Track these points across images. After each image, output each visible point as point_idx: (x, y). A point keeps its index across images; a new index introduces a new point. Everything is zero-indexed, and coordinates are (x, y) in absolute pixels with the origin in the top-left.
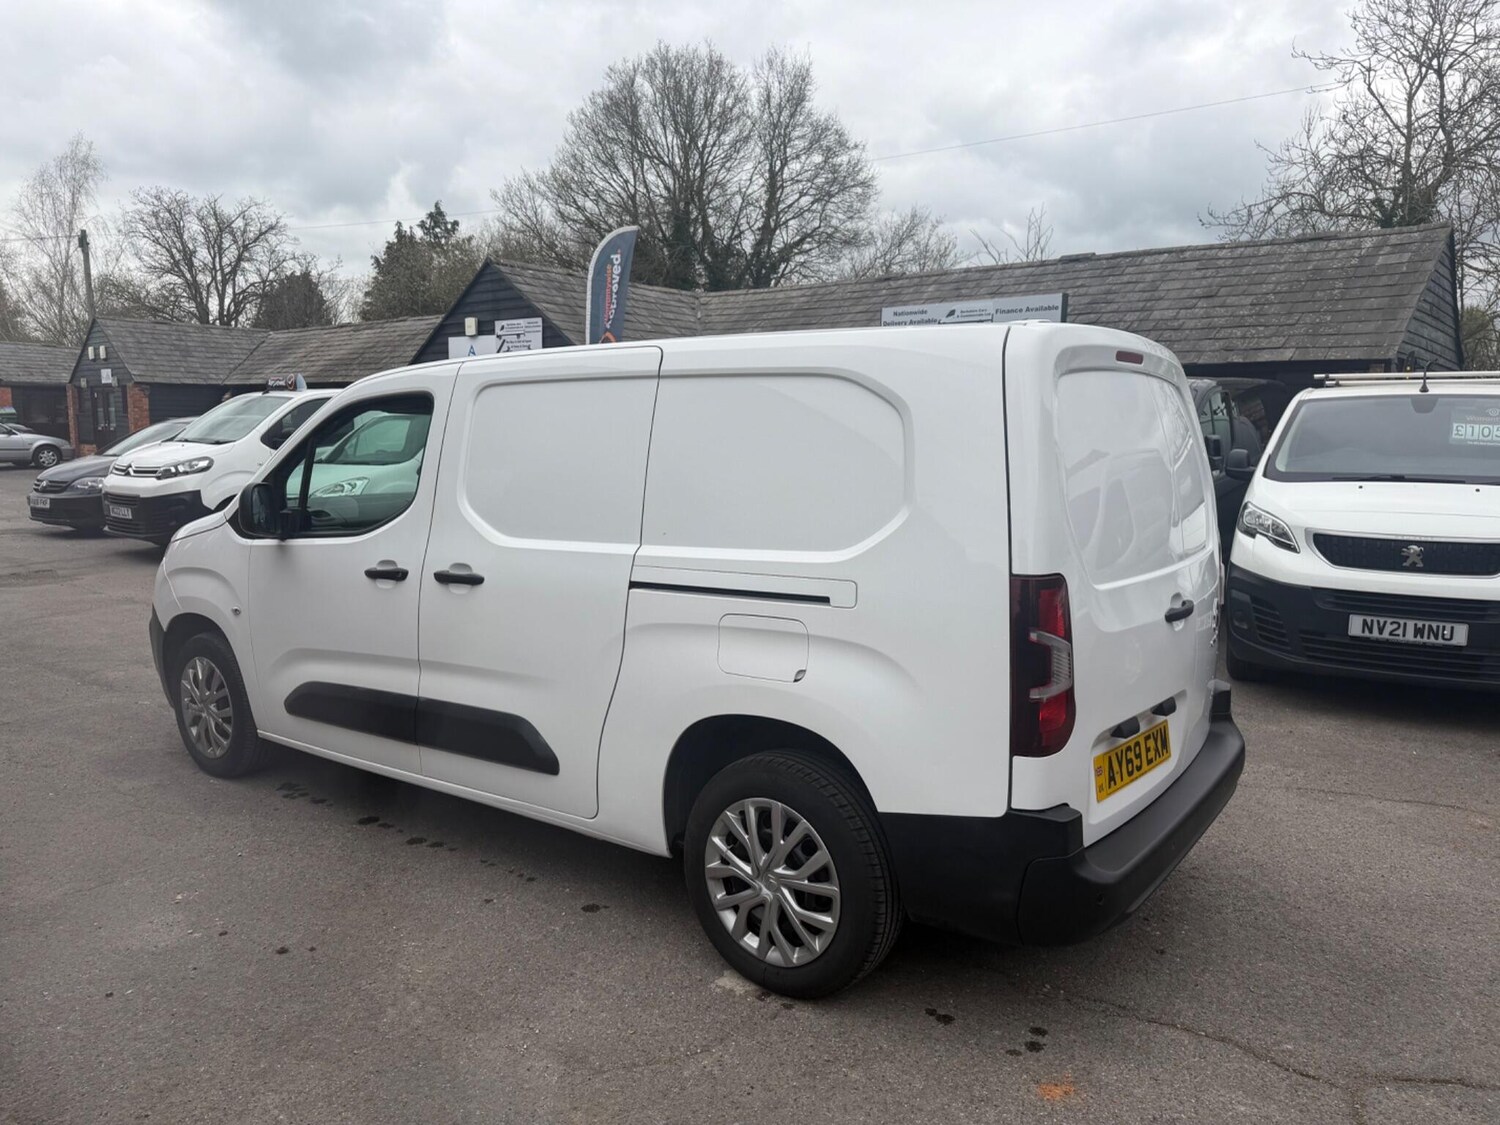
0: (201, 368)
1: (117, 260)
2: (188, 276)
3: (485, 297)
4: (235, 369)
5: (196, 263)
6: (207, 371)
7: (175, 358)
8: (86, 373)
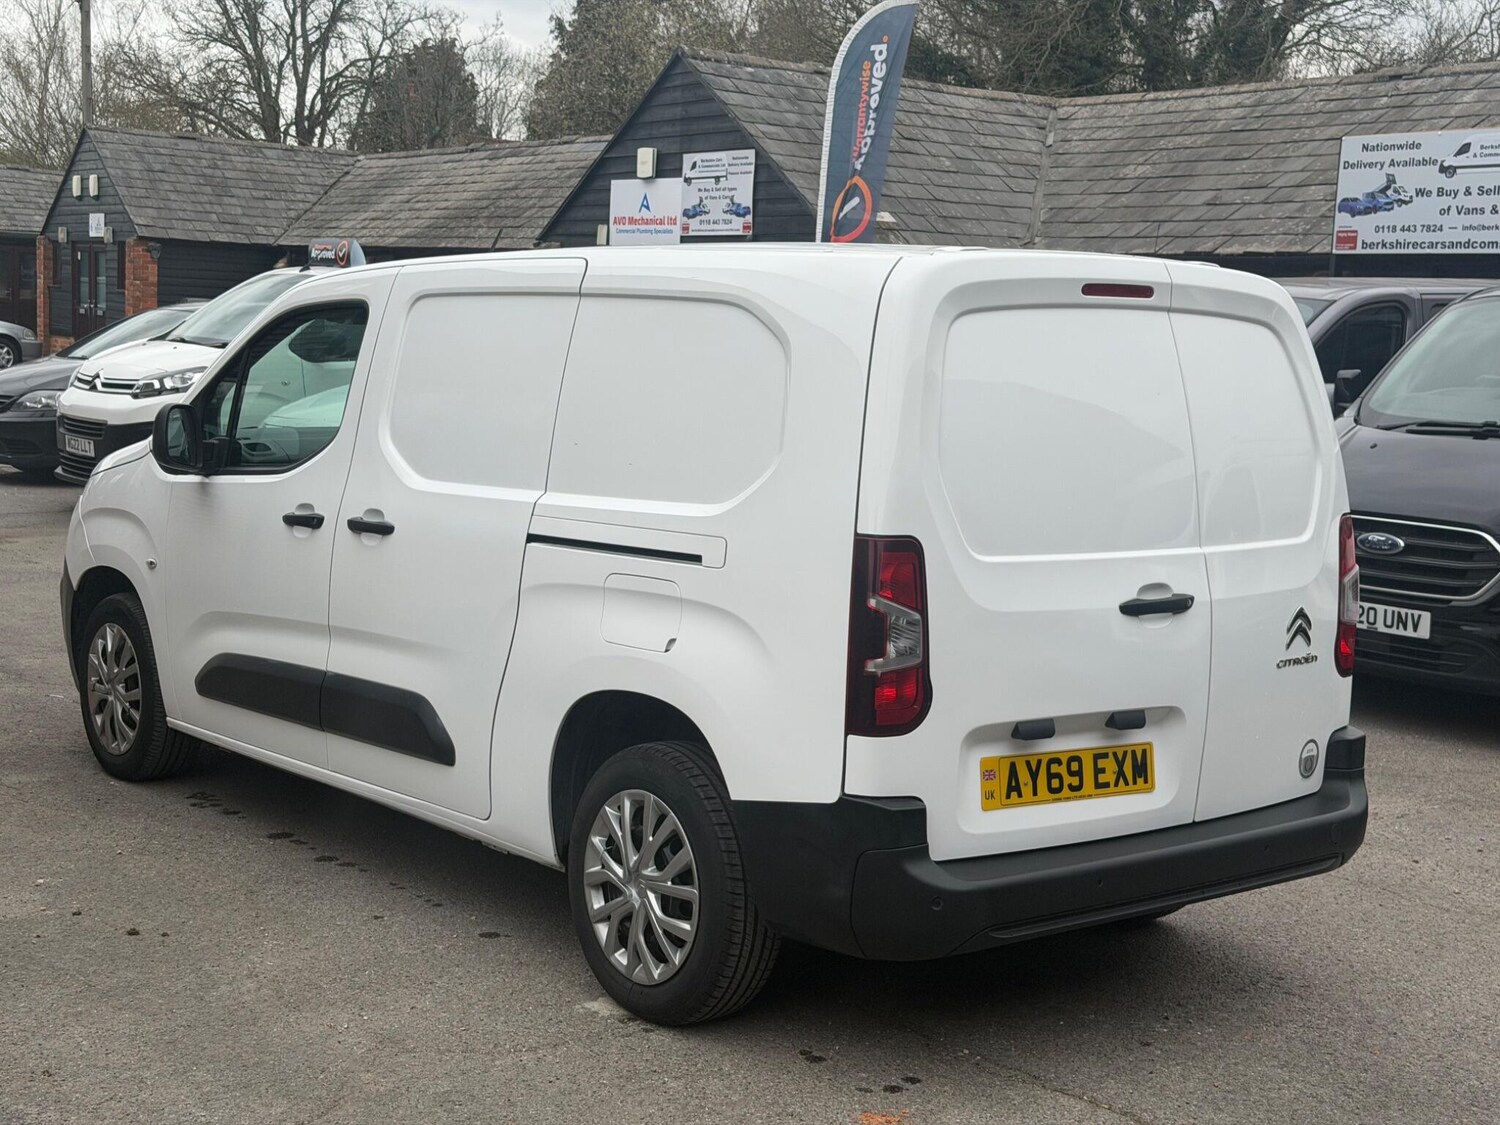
0: (244, 215)
1: (135, 21)
2: (249, 48)
3: (668, 113)
4: (298, 218)
5: (265, 24)
6: (254, 221)
7: (205, 198)
8: (69, 219)
